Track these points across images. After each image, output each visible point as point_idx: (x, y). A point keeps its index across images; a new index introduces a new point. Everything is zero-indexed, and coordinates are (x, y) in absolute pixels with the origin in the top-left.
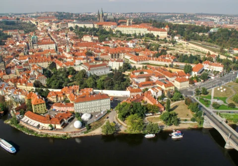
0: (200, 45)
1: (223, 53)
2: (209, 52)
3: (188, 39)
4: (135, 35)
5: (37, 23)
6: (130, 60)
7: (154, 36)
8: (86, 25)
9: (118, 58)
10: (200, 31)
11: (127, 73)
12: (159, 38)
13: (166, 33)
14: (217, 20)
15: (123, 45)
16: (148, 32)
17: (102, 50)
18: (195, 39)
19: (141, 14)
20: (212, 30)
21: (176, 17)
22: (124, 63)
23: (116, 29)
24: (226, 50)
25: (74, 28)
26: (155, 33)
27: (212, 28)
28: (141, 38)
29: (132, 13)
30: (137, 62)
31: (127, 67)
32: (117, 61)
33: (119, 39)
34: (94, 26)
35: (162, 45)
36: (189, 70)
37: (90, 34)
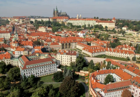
4: (85, 26)
7: (102, 27)
9: (69, 47)
11: (82, 73)
13: (114, 24)
15: (74, 35)
16: (97, 24)
17: (53, 40)
23: (67, 22)
33: (70, 30)
34: (49, 19)
35: (112, 35)
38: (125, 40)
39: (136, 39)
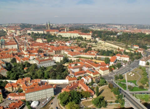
0: (112, 44)
1: (127, 48)
2: (119, 48)
3: (105, 40)
4: (71, 38)
5: (7, 30)
6: (68, 55)
8: (39, 32)
9: (60, 53)
10: (111, 35)
11: (66, 65)
12: (86, 40)
13: (91, 36)
14: (119, 27)
15: (63, 45)
16: (79, 36)
17: (49, 48)
18: (109, 40)
19: (74, 24)
20: (118, 34)
21: (95, 26)
22: (64, 58)
23: (58, 34)
24: (129, 46)
25: (31, 34)
26: (84, 37)
27: (118, 32)
28: (75, 40)
29: (68, 24)
30: (73, 56)
31: (66, 60)
32: (59, 56)
33: (60, 40)
34: (44, 32)
35: (89, 44)
36: (108, 61)
37: (41, 38)
38: (96, 47)
39: (103, 46)
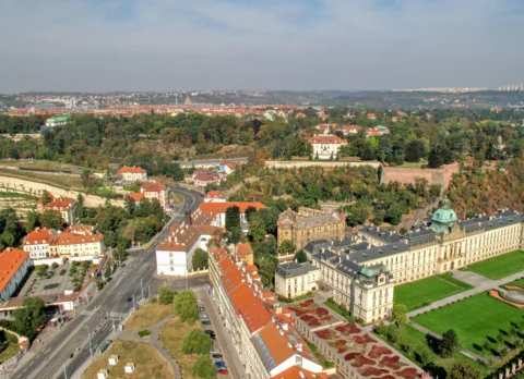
0: (13, 174)
1: (91, 185)
10: (15, 131)
20: (50, 123)
24: (100, 175)
